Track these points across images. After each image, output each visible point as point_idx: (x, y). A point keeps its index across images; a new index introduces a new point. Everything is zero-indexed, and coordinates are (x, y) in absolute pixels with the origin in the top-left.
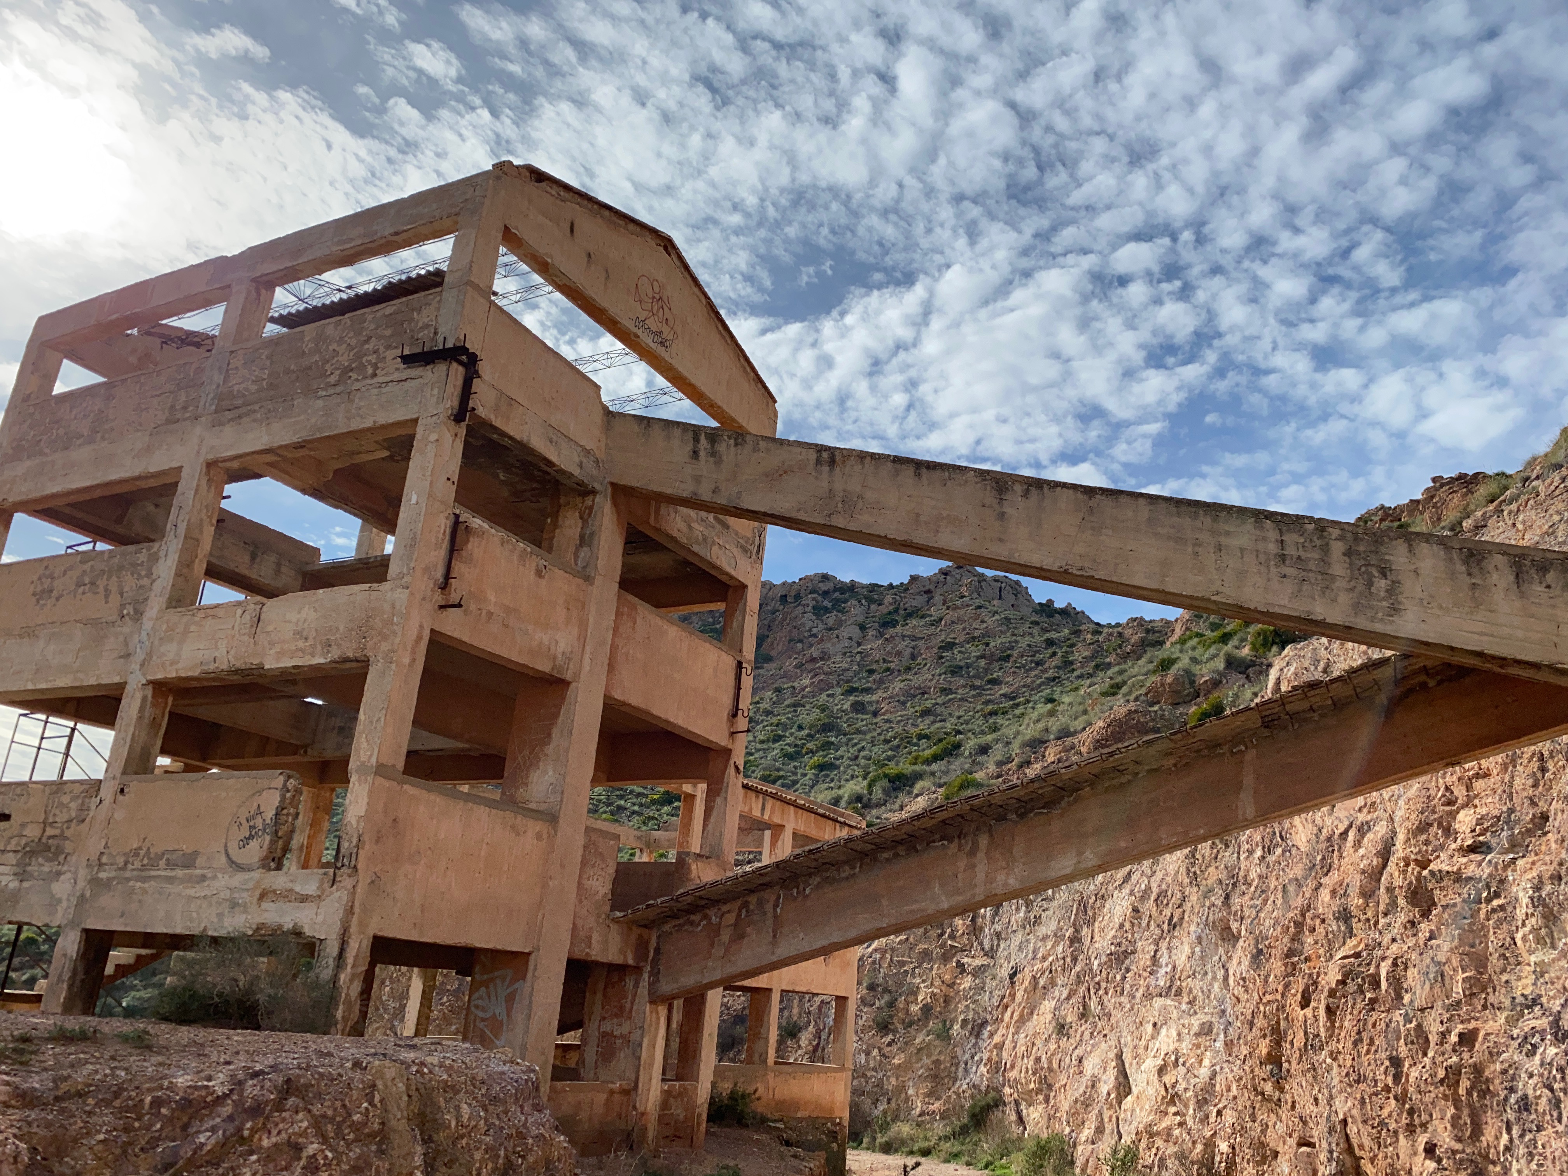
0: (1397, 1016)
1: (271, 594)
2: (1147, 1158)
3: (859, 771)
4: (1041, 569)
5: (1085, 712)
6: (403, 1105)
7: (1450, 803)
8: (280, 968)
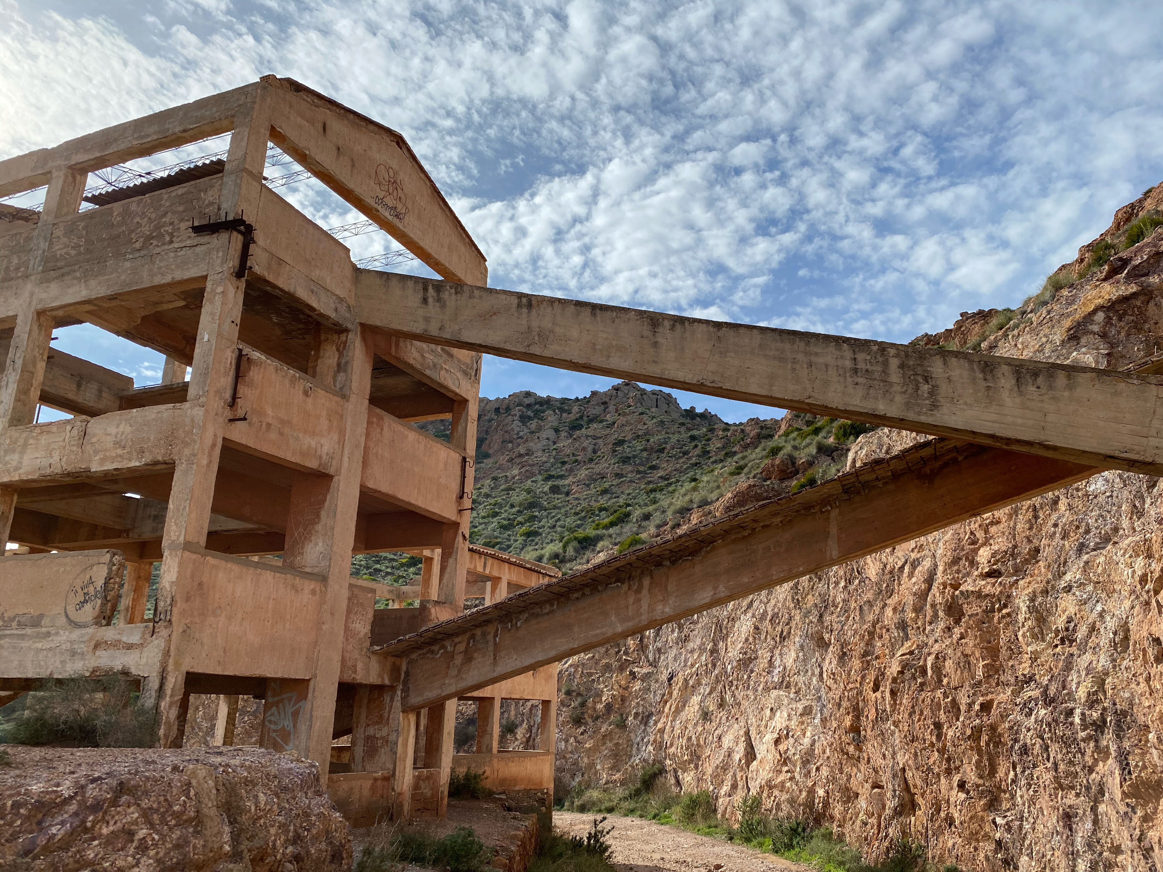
0: (939, 694)
1: (93, 413)
2: (768, 803)
3: (556, 536)
4: (685, 383)
5: (718, 487)
6: (213, 797)
7: (974, 543)
8: (113, 701)
